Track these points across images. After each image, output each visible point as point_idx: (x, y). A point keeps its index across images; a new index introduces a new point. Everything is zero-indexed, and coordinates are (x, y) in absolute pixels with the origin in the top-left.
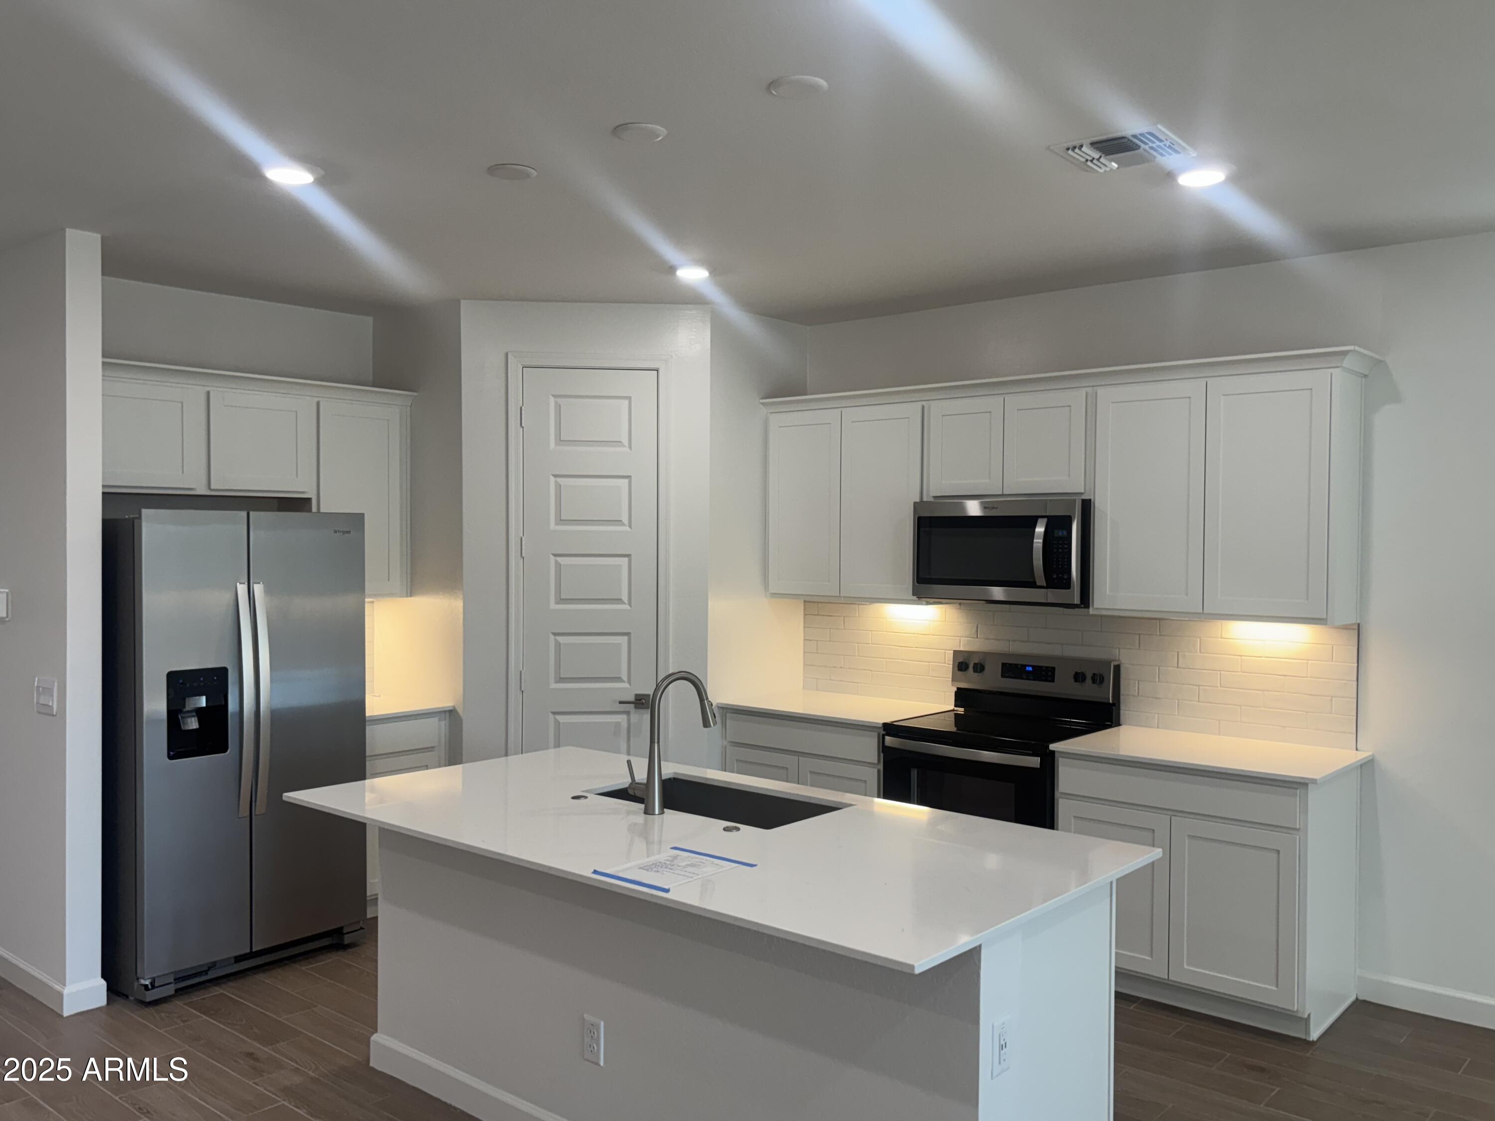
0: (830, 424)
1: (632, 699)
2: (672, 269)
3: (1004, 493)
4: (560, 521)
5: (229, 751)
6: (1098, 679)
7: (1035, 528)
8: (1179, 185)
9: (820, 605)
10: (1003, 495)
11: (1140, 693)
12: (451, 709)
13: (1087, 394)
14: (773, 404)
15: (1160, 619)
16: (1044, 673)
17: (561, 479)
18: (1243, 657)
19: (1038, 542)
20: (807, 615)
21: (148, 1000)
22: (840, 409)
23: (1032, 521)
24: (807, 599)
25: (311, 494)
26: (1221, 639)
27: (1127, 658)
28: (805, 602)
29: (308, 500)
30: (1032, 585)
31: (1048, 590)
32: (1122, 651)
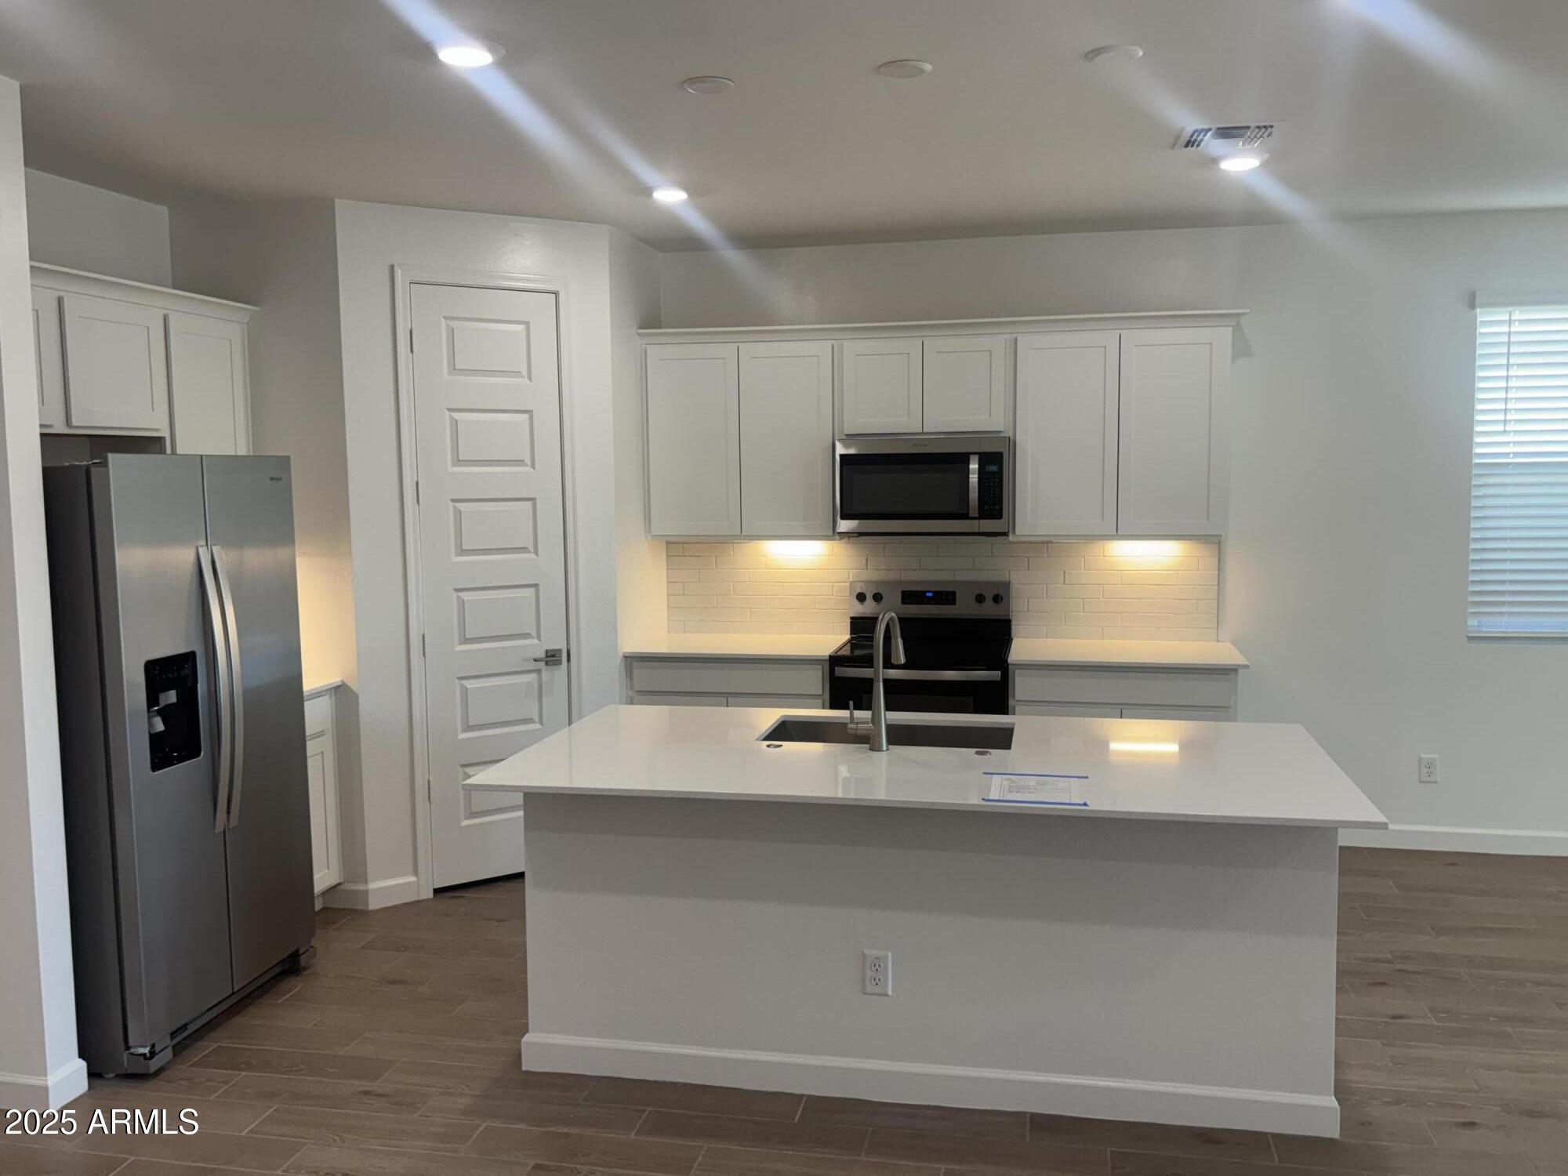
0: (724, 358)
1: (543, 655)
2: (647, 191)
3: (925, 430)
4: (458, 461)
5: (202, 753)
6: (997, 599)
7: (969, 464)
8: (1220, 169)
9: (685, 546)
10: (922, 433)
11: (1030, 608)
12: (340, 684)
13: (1005, 339)
14: (647, 335)
15: (1048, 543)
16: (946, 597)
17: (456, 414)
18: (1123, 572)
19: (974, 478)
20: (670, 556)
21: (152, 1071)
22: (737, 344)
23: (964, 459)
24: (670, 539)
25: (165, 433)
26: (1102, 558)
27: (1015, 579)
28: (667, 543)
29: (161, 440)
30: (965, 516)
31: (981, 521)
32: (1012, 573)
